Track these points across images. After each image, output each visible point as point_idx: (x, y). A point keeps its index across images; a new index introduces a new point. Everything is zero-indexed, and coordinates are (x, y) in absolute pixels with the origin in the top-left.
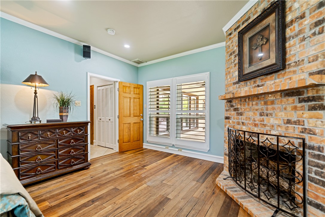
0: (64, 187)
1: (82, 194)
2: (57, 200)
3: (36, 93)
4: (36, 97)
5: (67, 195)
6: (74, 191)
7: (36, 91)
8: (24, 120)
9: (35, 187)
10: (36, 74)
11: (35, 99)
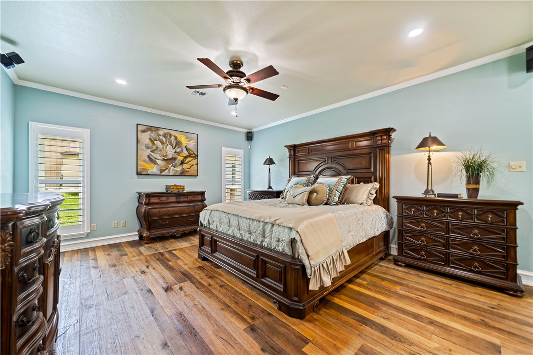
0: (436, 289)
1: (436, 308)
2: (408, 292)
3: (429, 159)
4: (429, 163)
5: (423, 297)
6: (437, 299)
7: (429, 157)
8: (418, 192)
9: (413, 271)
10: (430, 136)
11: (428, 167)
